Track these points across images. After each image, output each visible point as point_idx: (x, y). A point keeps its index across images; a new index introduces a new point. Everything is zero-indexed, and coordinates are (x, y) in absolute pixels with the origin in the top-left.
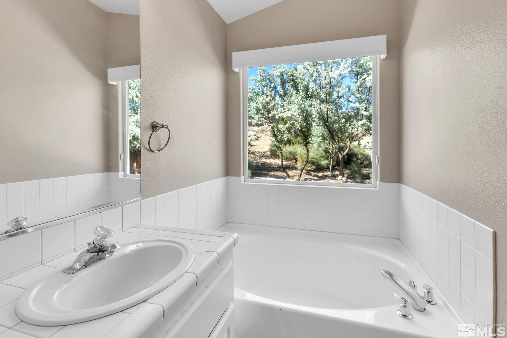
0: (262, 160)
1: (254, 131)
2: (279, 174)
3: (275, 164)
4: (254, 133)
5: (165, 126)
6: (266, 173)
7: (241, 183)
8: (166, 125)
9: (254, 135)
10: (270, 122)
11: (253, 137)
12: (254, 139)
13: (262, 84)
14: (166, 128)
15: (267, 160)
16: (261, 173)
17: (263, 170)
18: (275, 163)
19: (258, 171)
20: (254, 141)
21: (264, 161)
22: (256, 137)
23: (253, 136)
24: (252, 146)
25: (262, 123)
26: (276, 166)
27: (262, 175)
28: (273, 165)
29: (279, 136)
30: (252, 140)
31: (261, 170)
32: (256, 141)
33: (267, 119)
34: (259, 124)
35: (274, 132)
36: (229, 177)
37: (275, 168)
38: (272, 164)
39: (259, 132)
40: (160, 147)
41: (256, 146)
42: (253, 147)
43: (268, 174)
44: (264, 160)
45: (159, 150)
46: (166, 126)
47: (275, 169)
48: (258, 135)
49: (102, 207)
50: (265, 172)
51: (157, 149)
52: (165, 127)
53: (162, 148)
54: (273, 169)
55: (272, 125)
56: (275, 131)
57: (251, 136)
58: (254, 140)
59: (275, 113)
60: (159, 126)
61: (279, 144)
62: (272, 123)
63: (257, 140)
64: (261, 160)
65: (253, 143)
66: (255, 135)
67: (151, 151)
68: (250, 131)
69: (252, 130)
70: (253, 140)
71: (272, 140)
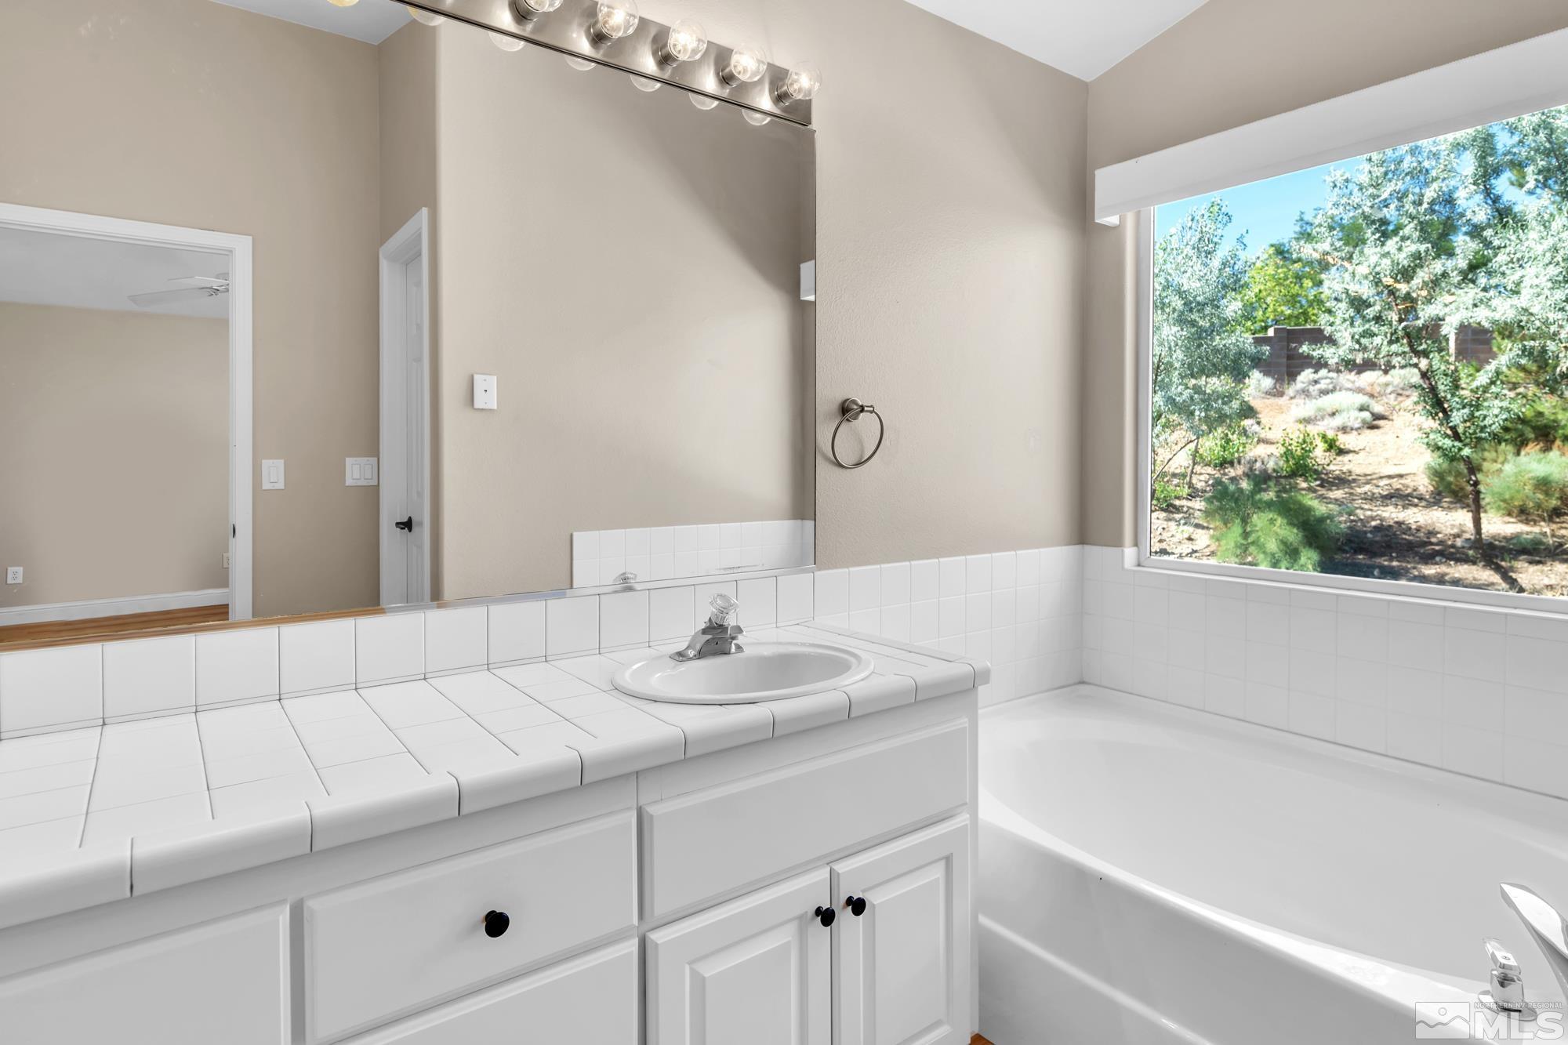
0: (1385, 515)
1: (1360, 390)
2: (1470, 576)
3: (1455, 531)
4: (1362, 399)
5: (866, 409)
6: (1398, 566)
7: (1123, 567)
8: (871, 406)
9: (1357, 405)
10: (1418, 354)
11: (1355, 418)
12: (1357, 425)
13: (1378, 196)
14: (871, 412)
15: (1411, 511)
16: (1373, 567)
17: (1382, 555)
18: (1453, 526)
19: (1361, 557)
20: (1355, 433)
21: (1394, 515)
22: (1366, 415)
23: (1357, 414)
24: (1341, 452)
25: (1372, 356)
26: (1459, 542)
27: (1376, 572)
28: (1439, 536)
29: (1458, 410)
30: (1344, 430)
31: (1373, 554)
32: (1368, 432)
33: (1397, 340)
34: (1358, 361)
35: (1433, 390)
36: (1087, 548)
37: (1452, 550)
38: (1437, 529)
39: (1385, 395)
40: (862, 456)
41: (1362, 454)
42: (1346, 458)
43: (1407, 570)
44: (1392, 514)
45: (859, 464)
46: (872, 409)
47: (1452, 553)
48: (1378, 408)
49: (740, 570)
50: (1395, 563)
51: (854, 463)
52: (867, 411)
53: (866, 458)
54: (1441, 553)
55: (1424, 363)
56: (1441, 387)
57: (1345, 415)
58: (1357, 429)
59: (1436, 312)
60: (855, 407)
61: (1457, 444)
62: (1425, 354)
63: (1372, 427)
64: (1379, 512)
65: (1344, 441)
66: (1363, 408)
67: (840, 465)
68: (1340, 390)
69: (1350, 385)
70: (1352, 429)
71: (1420, 429)
